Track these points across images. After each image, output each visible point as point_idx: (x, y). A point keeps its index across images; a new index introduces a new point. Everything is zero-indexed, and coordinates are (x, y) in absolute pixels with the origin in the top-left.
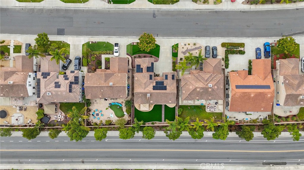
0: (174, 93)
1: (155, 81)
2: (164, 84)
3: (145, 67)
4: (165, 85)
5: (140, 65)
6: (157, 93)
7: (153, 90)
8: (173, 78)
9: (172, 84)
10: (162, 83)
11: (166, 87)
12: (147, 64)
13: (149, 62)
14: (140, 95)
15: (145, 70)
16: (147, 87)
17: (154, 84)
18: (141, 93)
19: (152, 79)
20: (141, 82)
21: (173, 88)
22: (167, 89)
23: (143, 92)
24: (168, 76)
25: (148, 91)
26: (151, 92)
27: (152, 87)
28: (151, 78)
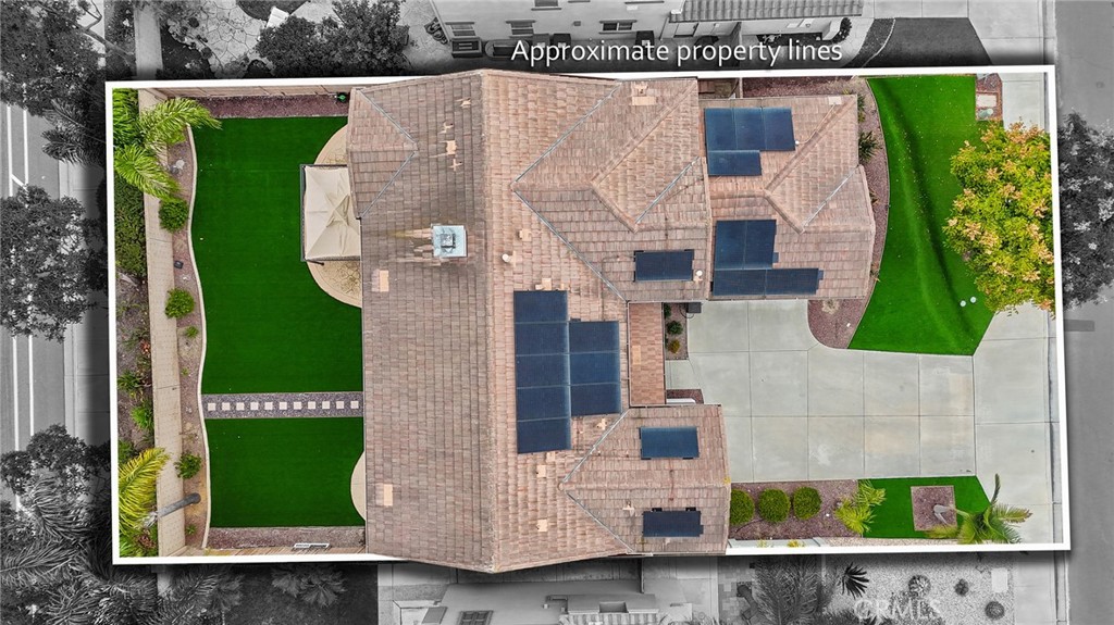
0: (484, 544)
1: (614, 312)
2: (587, 421)
3: (775, 195)
4: (578, 429)
5: (785, 143)
6: (480, 341)
7: (518, 295)
8: (658, 521)
9: (595, 517)
10: (601, 399)
11: (559, 441)
12: (802, 223)
13: (826, 240)
14: (452, 146)
15: (740, 195)
16: (554, 227)
17: (581, 309)
18: (473, 152)
19: (642, 285)
20: (602, 155)
21: (543, 525)
22: (529, 459)
23: (491, 175)
24: (679, 464)
25: (497, 232)
26: (494, 273)
27: (546, 285)
28: (651, 265)
